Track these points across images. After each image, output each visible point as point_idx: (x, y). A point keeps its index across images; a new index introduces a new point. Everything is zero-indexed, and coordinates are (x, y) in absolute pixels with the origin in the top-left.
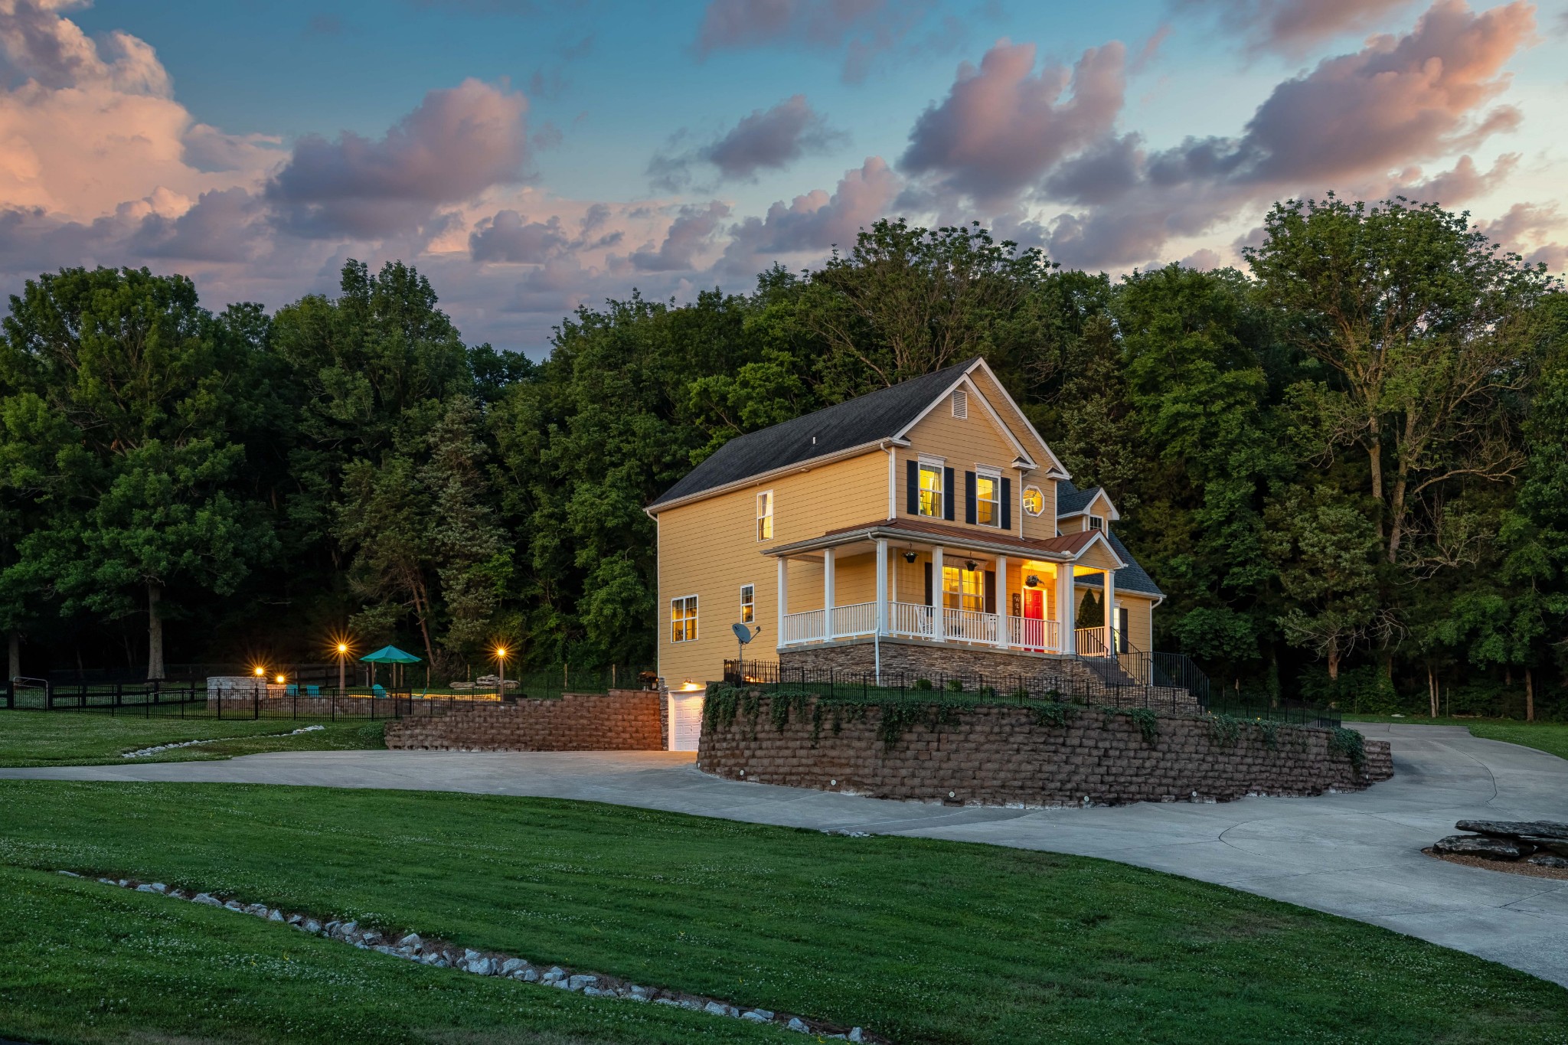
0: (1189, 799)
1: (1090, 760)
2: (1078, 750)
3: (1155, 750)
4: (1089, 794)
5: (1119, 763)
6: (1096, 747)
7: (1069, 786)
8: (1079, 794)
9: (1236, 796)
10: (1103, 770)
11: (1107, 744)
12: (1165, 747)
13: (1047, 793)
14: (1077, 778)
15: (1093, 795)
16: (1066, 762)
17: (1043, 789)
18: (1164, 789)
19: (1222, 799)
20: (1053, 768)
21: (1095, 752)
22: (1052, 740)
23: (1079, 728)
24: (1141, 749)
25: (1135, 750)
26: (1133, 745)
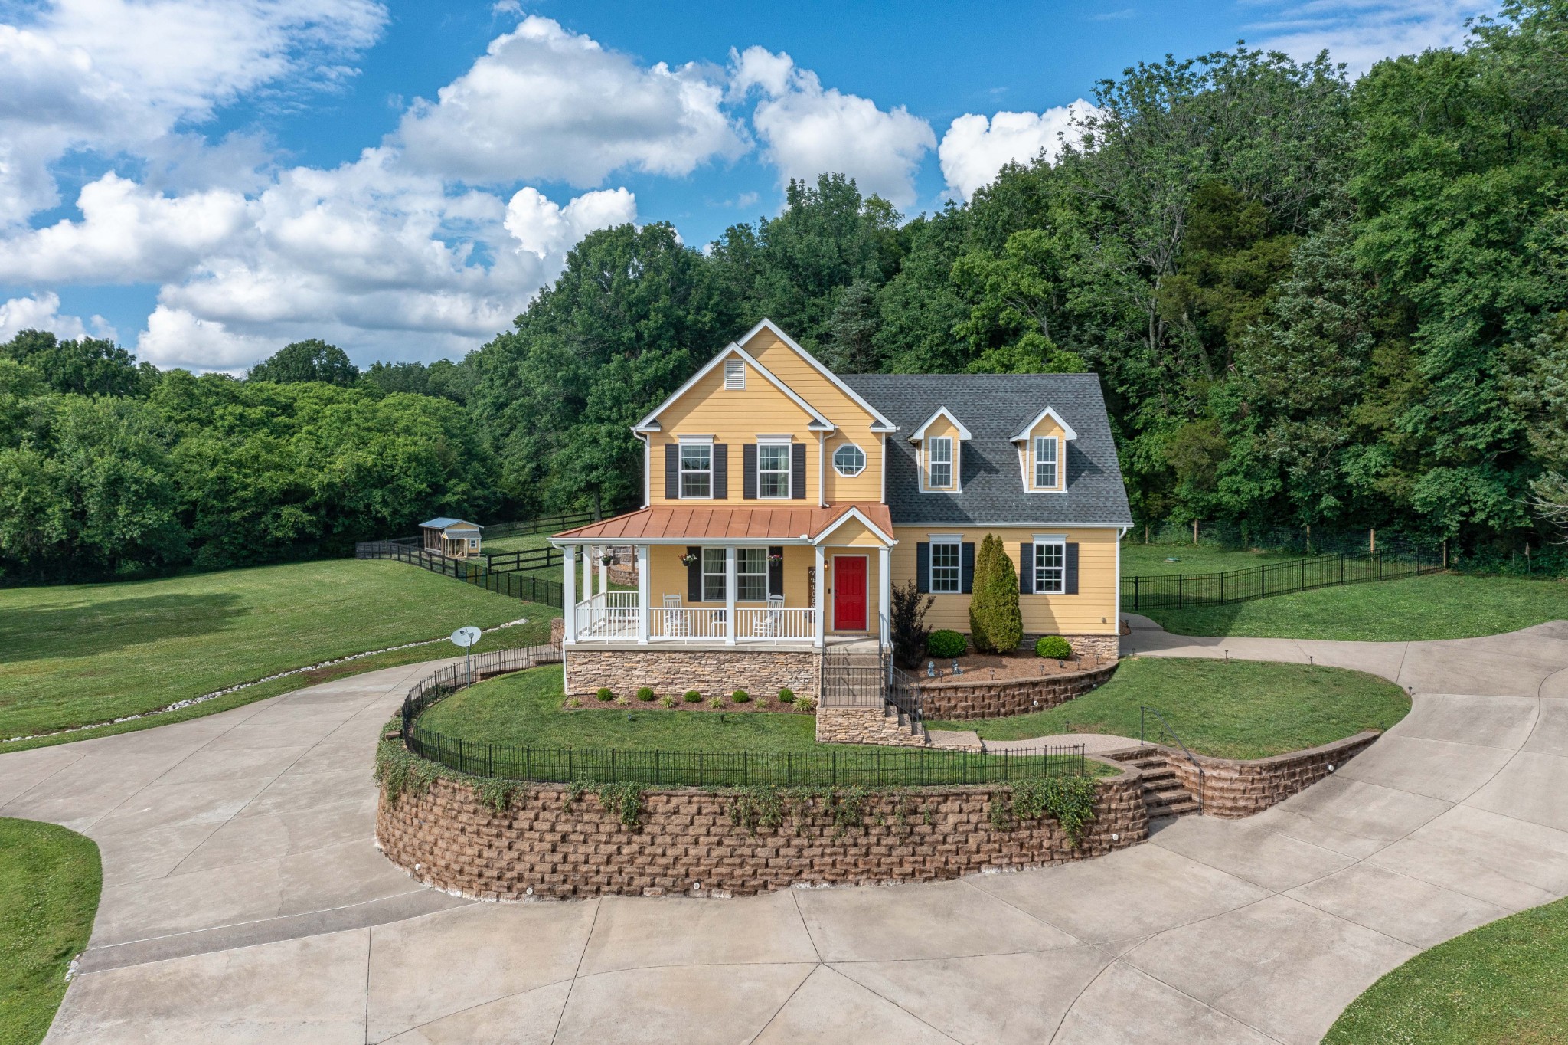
0: (686, 892)
1: (537, 847)
2: (527, 835)
3: (640, 831)
4: (532, 885)
5: (582, 849)
6: (553, 830)
7: (509, 875)
8: (520, 885)
9: (771, 887)
10: (558, 857)
11: (568, 828)
12: (657, 830)
13: (483, 881)
14: (519, 867)
15: (539, 886)
16: (510, 848)
17: (480, 876)
18: (647, 880)
19: (743, 890)
20: (492, 853)
21: (549, 837)
22: (496, 822)
23: (532, 809)
24: (619, 832)
25: (610, 835)
26: (605, 828)
